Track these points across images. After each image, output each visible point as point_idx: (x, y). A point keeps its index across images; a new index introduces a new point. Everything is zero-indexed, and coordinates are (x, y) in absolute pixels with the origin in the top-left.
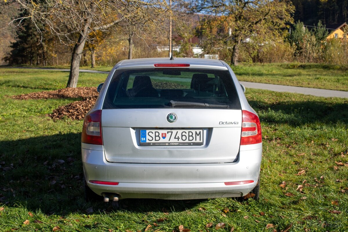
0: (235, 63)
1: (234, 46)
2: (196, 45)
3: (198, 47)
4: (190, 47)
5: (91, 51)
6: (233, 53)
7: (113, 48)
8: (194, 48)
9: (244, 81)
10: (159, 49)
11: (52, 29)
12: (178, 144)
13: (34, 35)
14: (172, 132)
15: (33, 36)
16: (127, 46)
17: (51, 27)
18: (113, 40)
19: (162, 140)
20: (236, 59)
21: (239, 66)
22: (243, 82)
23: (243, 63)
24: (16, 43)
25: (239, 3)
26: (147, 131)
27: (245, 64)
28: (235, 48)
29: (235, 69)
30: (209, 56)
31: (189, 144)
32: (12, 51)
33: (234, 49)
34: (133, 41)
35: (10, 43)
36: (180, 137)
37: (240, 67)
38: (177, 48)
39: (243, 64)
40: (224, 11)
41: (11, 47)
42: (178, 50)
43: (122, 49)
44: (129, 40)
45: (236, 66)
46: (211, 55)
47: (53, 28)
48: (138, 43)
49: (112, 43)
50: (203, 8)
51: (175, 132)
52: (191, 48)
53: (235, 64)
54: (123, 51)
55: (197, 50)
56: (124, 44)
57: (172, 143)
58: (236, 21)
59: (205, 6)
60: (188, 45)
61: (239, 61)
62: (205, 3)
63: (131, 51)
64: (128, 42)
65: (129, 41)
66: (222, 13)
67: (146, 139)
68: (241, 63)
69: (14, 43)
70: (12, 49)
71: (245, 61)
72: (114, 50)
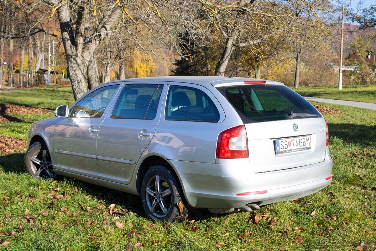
12: (298, 150)
14: (294, 140)
19: (289, 148)
24: (180, 60)
26: (280, 141)
31: (304, 149)
32: (176, 69)
34: (301, 59)
35: (174, 60)
36: (299, 144)
41: (176, 64)
51: (295, 139)
57: (295, 149)
64: (295, 60)
65: (297, 59)
67: (279, 148)
69: (178, 61)
70: (177, 67)
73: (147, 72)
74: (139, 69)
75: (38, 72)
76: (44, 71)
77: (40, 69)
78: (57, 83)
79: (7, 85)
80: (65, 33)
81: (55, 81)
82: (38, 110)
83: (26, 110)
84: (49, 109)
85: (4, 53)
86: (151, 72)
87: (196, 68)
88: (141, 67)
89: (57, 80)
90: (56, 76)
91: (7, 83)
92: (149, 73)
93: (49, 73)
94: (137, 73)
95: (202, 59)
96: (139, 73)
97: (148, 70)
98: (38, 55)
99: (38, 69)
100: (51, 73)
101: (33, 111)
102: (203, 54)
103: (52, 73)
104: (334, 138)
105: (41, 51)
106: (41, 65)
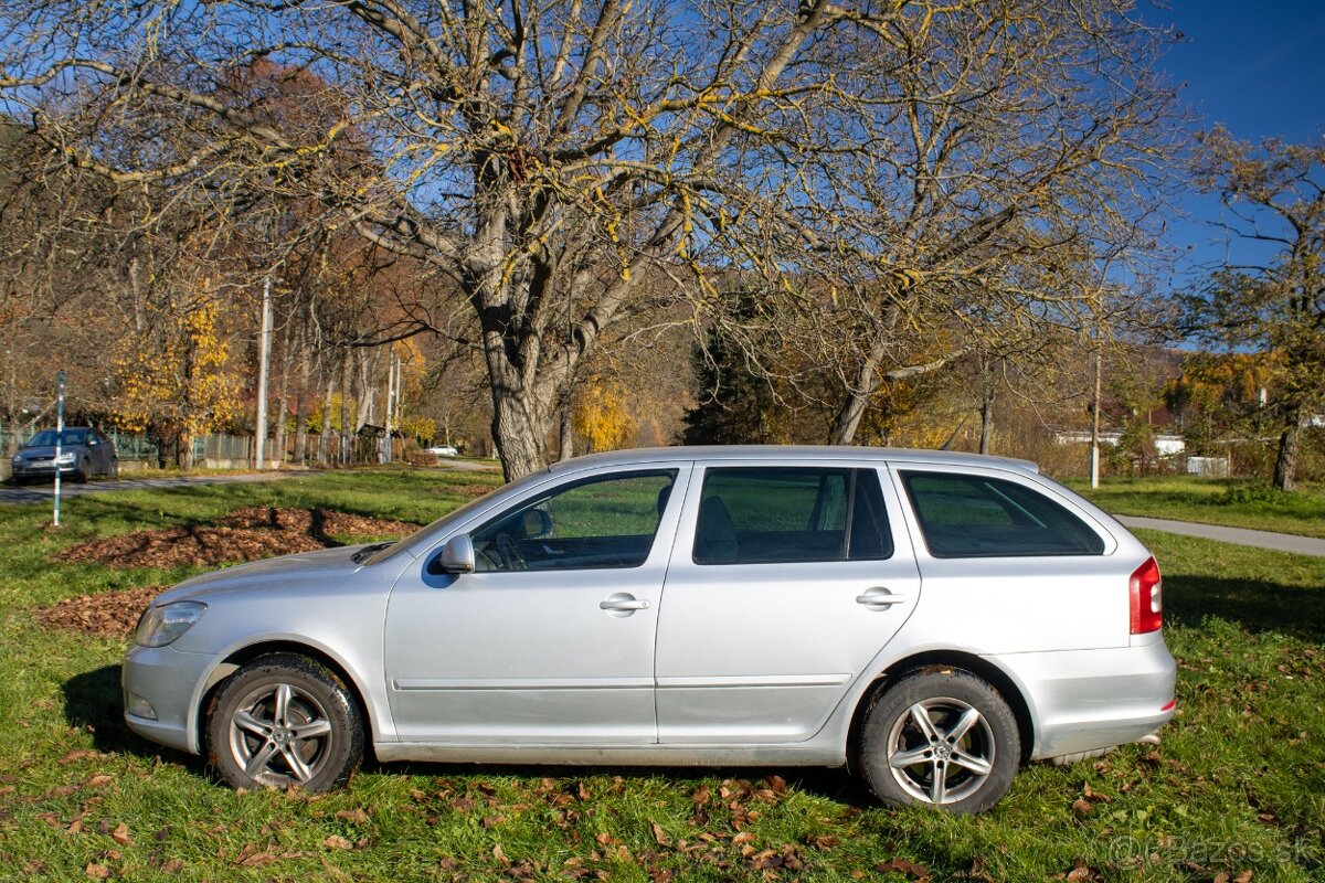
0: (1286, 482)
1: (1284, 436)
2: (1166, 432)
3: (1174, 434)
4: (1149, 436)
5: (881, 436)
6: (1280, 454)
7: (940, 430)
8: (1158, 439)
9: (1319, 537)
10: (1061, 438)
11: (750, 359)
13: (743, 392)
15: (739, 395)
16: (977, 428)
17: (748, 354)
18: (939, 410)
20: (1288, 473)
21: (1297, 493)
22: (1317, 539)
23: (1307, 483)
24: (697, 411)
25: (1299, 316)
27: (1316, 487)
28: (1288, 440)
29: (1285, 500)
30: (1203, 461)
32: (685, 432)
33: (1283, 442)
34: (993, 415)
35: (682, 412)
37: (1300, 496)
38: (1111, 436)
39: (1308, 487)
40: (1256, 336)
41: (685, 420)
42: (1114, 441)
43: (963, 433)
44: (983, 412)
45: (1288, 492)
46: (1209, 459)
47: (753, 358)
48: (1005, 419)
49: (937, 419)
50: (1192, 329)
52: (1153, 436)
53: (1285, 486)
54: (965, 441)
55: (1170, 445)
56: (968, 422)
58: (1294, 364)
59: (1199, 322)
60: (1143, 429)
61: (1296, 479)
62: (1198, 314)
63: (987, 440)
64: (978, 415)
65: (984, 414)
66: (1250, 342)
68: (1300, 483)
69: (692, 412)
70: (688, 426)
71: (1312, 479)
72: (942, 435)
73: (615, 437)
74: (596, 429)
75: (361, 432)
76: (377, 431)
77: (366, 425)
78: (405, 458)
79: (293, 461)
80: (494, 334)
81: (400, 454)
82: (393, 525)
83: (364, 525)
84: (417, 523)
85: (289, 386)
86: (625, 437)
87: (734, 429)
88: (601, 426)
89: (404, 451)
90: (404, 443)
91: (291, 457)
92: (619, 439)
93: (388, 436)
94: (591, 440)
95: (749, 408)
96: (596, 440)
97: (616, 432)
98: (362, 392)
99: (359, 426)
100: (392, 436)
101: (381, 528)
102: (753, 398)
103: (395, 434)
104: (1209, 619)
105: (369, 384)
106: (368, 417)
